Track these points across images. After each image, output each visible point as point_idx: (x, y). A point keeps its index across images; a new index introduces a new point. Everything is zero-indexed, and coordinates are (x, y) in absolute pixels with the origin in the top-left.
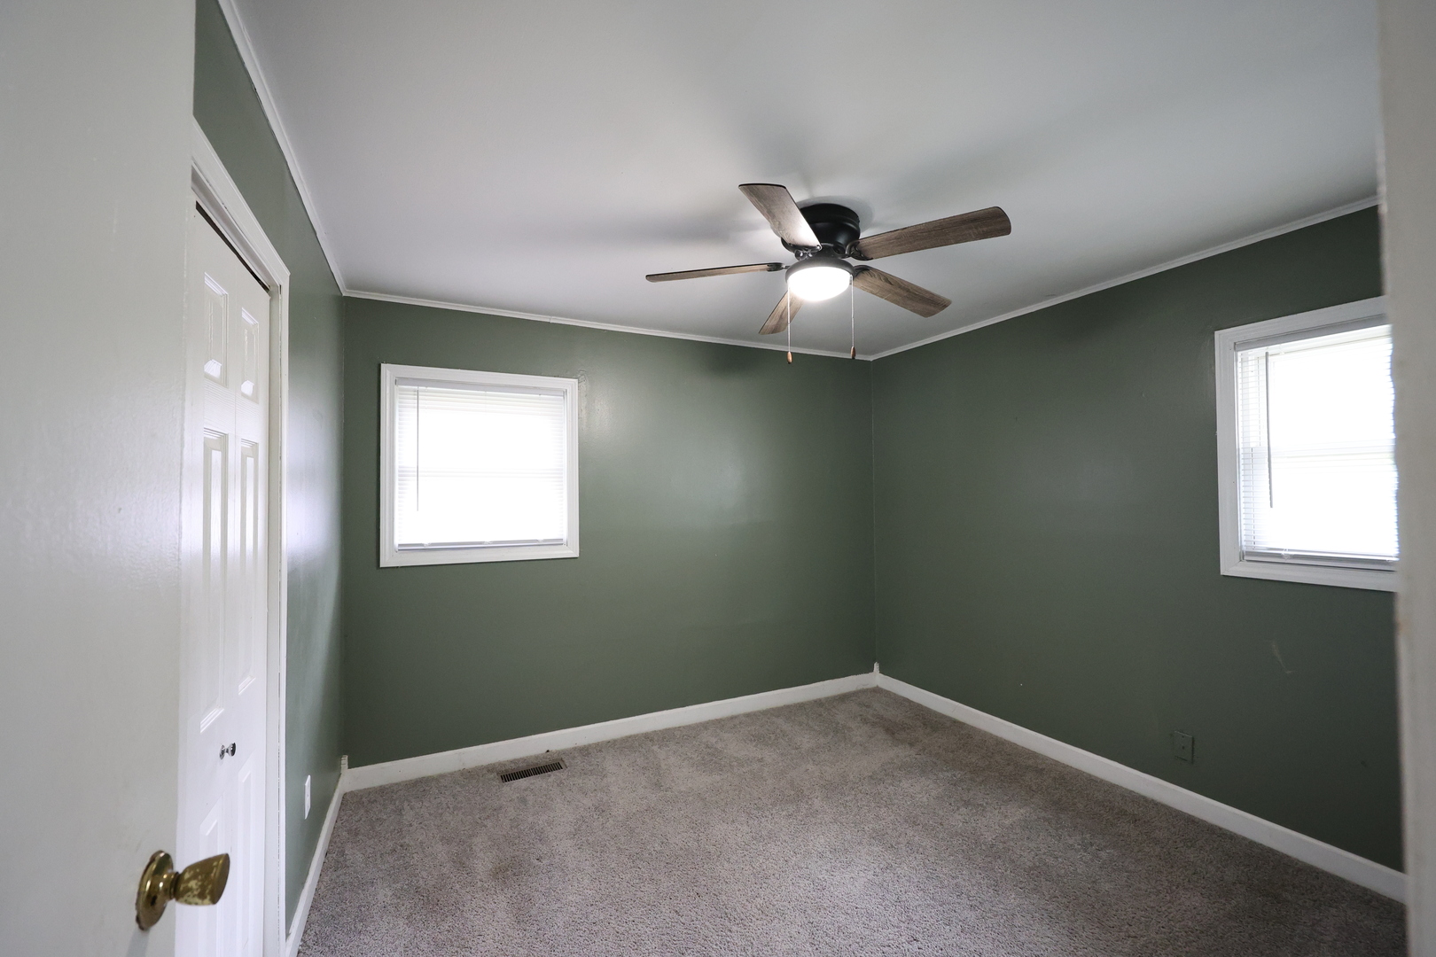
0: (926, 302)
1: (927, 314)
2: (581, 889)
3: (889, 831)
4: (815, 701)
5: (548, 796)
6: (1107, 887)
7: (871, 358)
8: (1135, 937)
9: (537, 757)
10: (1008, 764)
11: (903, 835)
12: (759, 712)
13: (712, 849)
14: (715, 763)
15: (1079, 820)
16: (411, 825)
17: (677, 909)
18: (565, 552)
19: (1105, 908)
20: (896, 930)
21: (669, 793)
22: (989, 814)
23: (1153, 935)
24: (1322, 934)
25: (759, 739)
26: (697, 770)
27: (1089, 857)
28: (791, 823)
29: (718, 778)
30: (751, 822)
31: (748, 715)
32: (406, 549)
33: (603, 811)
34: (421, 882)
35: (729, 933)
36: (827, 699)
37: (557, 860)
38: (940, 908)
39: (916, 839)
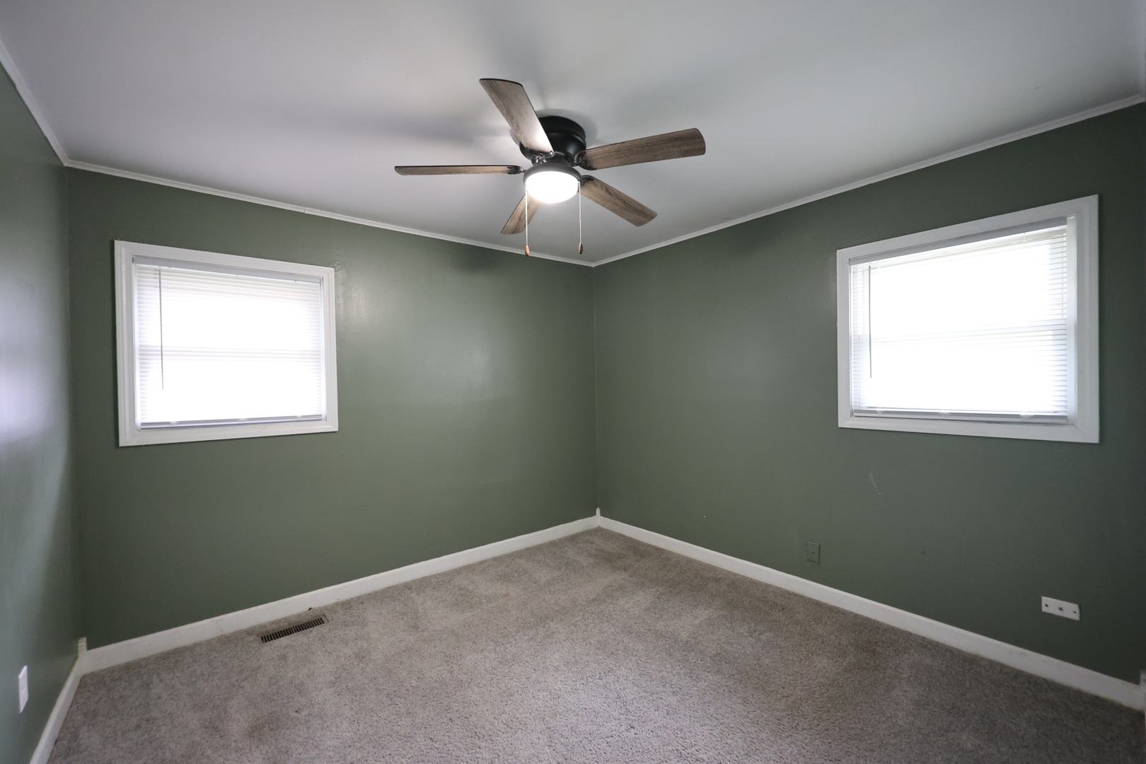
0: (638, 213)
1: (639, 224)
2: (339, 733)
3: (610, 641)
4: (551, 543)
5: (309, 651)
6: (767, 661)
7: (593, 265)
8: (788, 696)
9: (299, 615)
10: (696, 578)
11: (621, 643)
12: (505, 555)
13: (464, 677)
14: (467, 602)
15: (746, 614)
16: (159, 698)
17: (432, 736)
18: (325, 427)
19: (767, 677)
20: (617, 721)
21: (425, 633)
22: (683, 617)
23: (799, 693)
24: (901, 673)
25: (505, 578)
26: (451, 611)
27: (754, 641)
28: (531, 646)
29: (468, 614)
30: (498, 649)
31: (495, 559)
32: (149, 427)
33: (363, 657)
34: (168, 754)
35: (478, 750)
36: (560, 540)
37: (316, 709)
38: (651, 698)
39: (631, 645)
